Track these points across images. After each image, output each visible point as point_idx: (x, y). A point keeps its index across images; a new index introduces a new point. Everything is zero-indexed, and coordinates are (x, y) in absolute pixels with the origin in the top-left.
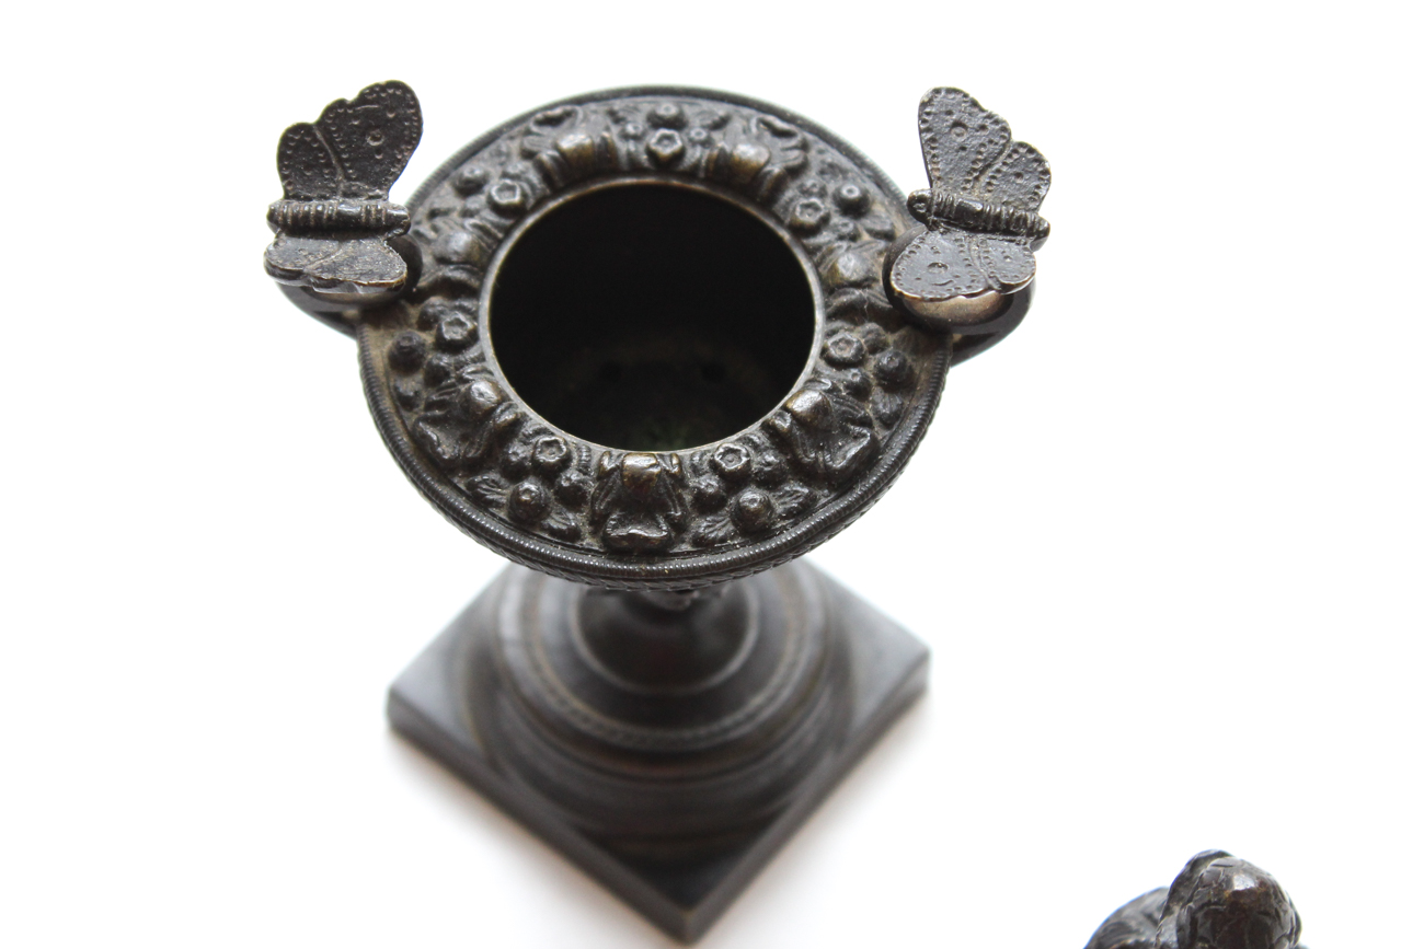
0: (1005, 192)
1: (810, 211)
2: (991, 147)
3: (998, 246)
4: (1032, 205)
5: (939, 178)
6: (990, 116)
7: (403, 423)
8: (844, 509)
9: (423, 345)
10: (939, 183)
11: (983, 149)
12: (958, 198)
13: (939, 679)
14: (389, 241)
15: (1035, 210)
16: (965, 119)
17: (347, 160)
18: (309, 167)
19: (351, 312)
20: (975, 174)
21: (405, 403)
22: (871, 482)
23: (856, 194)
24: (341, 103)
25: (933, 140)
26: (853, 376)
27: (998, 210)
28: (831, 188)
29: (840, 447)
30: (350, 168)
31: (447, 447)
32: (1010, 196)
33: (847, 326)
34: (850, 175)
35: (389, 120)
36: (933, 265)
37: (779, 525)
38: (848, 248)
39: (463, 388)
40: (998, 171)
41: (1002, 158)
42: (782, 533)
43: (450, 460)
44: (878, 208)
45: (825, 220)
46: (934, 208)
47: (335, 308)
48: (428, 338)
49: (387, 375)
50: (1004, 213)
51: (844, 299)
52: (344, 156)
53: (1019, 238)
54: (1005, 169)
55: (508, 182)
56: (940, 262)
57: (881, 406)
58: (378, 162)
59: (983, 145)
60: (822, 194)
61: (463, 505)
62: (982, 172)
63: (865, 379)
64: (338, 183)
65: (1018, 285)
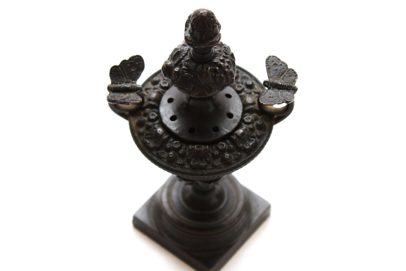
0: (287, 80)
1: (239, 87)
2: (283, 70)
3: (285, 93)
4: (293, 83)
5: (271, 77)
6: (283, 62)
7: (140, 139)
8: (249, 158)
9: (145, 120)
10: (271, 78)
11: (281, 70)
12: (276, 81)
13: (273, 212)
14: (137, 93)
15: (294, 84)
16: (277, 63)
17: (126, 74)
18: (117, 76)
19: (127, 113)
20: (280, 76)
21: (141, 134)
22: (256, 151)
23: (251, 83)
24: (125, 61)
25: (269, 68)
26: (251, 126)
27: (285, 84)
28: (244, 82)
29: (248, 143)
30: (127, 76)
31: (151, 144)
32: (288, 81)
33: (249, 114)
34: (249, 79)
35: (136, 64)
36: (270, 97)
37: (233, 162)
38: (249, 96)
39: (155, 130)
40: (285, 75)
41: (286, 72)
42: (234, 164)
43: (152, 148)
44: (256, 87)
45: (243, 90)
46: (270, 84)
47: (123, 112)
48: (146, 119)
49: (136, 128)
50: (287, 84)
51: (248, 108)
52: (126, 73)
53: (290, 91)
54: (287, 75)
55: (165, 81)
56: (271, 96)
57: (257, 133)
58: (134, 75)
59: (281, 69)
60: (242, 83)
61: (155, 158)
62: (281, 75)
63: (253, 127)
64: (124, 80)
65: (290, 101)
